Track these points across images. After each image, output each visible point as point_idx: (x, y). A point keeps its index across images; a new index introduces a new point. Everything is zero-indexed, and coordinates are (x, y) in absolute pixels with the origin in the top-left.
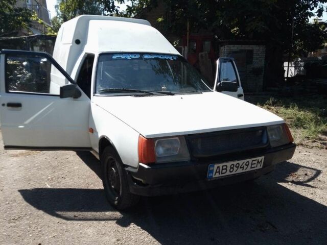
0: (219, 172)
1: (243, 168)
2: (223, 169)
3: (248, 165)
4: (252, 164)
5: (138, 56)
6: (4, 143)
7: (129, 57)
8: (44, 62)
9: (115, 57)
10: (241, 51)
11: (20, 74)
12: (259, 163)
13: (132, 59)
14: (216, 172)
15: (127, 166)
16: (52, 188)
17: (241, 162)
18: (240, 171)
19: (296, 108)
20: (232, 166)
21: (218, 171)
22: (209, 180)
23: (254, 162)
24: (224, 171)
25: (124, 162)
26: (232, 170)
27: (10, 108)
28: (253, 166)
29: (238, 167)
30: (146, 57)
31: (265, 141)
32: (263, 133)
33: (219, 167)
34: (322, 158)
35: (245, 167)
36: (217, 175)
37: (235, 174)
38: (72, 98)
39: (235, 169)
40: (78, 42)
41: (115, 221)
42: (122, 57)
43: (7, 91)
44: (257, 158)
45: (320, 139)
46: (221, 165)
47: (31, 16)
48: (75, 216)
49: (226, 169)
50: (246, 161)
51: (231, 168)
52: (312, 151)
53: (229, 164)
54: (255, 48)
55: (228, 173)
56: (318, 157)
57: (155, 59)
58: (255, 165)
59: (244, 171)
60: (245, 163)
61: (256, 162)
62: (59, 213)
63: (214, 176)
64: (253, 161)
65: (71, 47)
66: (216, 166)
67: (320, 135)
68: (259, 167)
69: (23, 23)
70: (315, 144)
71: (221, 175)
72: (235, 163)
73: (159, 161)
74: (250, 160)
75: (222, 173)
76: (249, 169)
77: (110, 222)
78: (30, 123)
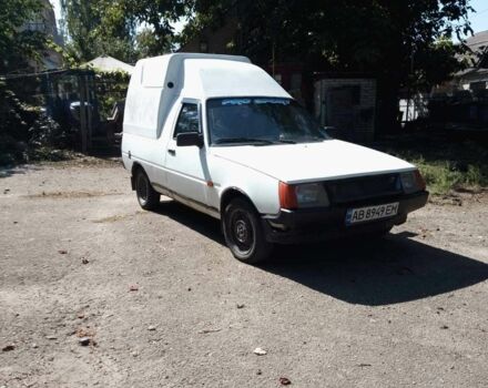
0: (357, 217)
1: (379, 213)
2: (360, 215)
3: (383, 211)
4: (387, 210)
7: (239, 102)
8: (76, 107)
9: (224, 103)
10: (344, 87)
11: (45, 124)
12: (394, 209)
14: (354, 217)
15: (264, 215)
18: (376, 217)
19: (422, 160)
20: (369, 212)
22: (347, 225)
24: (361, 217)
25: (261, 211)
26: (368, 216)
28: (388, 212)
29: (374, 213)
30: (257, 102)
31: (399, 187)
32: (396, 180)
33: (356, 212)
34: (455, 214)
35: (381, 213)
36: (355, 220)
37: (371, 220)
39: (372, 214)
40: (170, 85)
42: (232, 102)
44: (392, 204)
45: (452, 196)
46: (358, 210)
47: (45, 41)
49: (363, 214)
50: (381, 206)
51: (368, 214)
52: (443, 208)
53: (366, 209)
54: (363, 82)
55: (364, 219)
56: (450, 214)
58: (390, 212)
59: (380, 217)
60: (380, 209)
61: (391, 208)
63: (352, 222)
64: (388, 207)
65: (163, 92)
66: (354, 211)
67: (452, 191)
68: (394, 213)
69: (34, 51)
70: (446, 201)
71: (358, 221)
72: (372, 208)
73: (300, 206)
74: (385, 206)
75: (359, 219)
76: (384, 215)
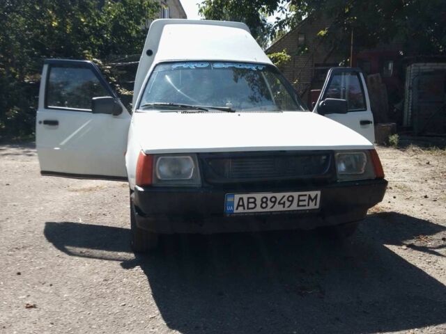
0: (243, 205)
1: (284, 203)
2: (249, 203)
3: (292, 201)
4: (299, 201)
5: (206, 65)
6: (41, 168)
7: (193, 66)
9: (174, 66)
12: (312, 201)
13: (197, 68)
14: (239, 205)
16: (84, 223)
17: (279, 196)
18: (278, 208)
20: (264, 200)
21: (241, 203)
22: (228, 215)
23: (301, 198)
24: (251, 205)
26: (264, 205)
27: (47, 126)
28: (301, 203)
29: (275, 202)
30: (216, 66)
33: (241, 199)
35: (287, 204)
36: (241, 210)
37: (271, 212)
38: (112, 115)
39: (270, 204)
40: (150, 53)
41: (120, 262)
42: (185, 66)
43: (46, 107)
44: (307, 193)
46: (245, 196)
48: (81, 252)
49: (254, 203)
50: (287, 194)
51: (263, 202)
53: (259, 196)
55: (259, 209)
57: (229, 68)
58: (306, 203)
59: (286, 209)
60: (286, 198)
61: (306, 198)
62: (68, 247)
63: (235, 211)
64: (299, 196)
65: (141, 59)
66: (237, 197)
68: (313, 206)
71: (246, 211)
72: (269, 195)
74: (296, 195)
75: (248, 208)
76: (294, 207)
77: (114, 262)
78: (67, 144)
